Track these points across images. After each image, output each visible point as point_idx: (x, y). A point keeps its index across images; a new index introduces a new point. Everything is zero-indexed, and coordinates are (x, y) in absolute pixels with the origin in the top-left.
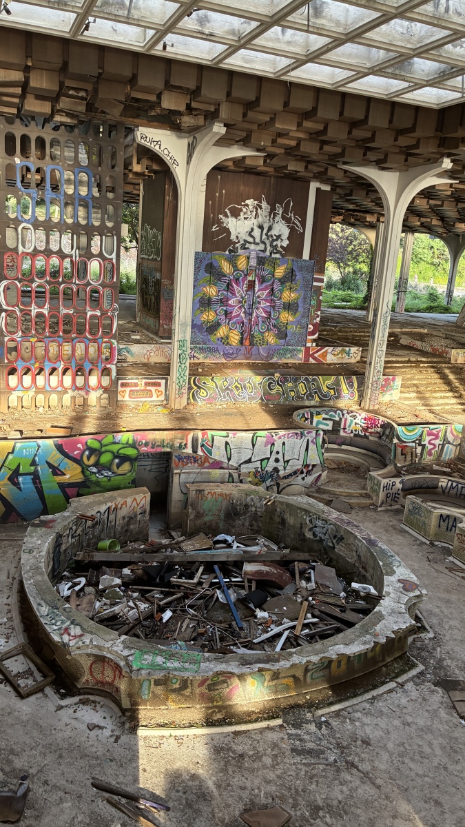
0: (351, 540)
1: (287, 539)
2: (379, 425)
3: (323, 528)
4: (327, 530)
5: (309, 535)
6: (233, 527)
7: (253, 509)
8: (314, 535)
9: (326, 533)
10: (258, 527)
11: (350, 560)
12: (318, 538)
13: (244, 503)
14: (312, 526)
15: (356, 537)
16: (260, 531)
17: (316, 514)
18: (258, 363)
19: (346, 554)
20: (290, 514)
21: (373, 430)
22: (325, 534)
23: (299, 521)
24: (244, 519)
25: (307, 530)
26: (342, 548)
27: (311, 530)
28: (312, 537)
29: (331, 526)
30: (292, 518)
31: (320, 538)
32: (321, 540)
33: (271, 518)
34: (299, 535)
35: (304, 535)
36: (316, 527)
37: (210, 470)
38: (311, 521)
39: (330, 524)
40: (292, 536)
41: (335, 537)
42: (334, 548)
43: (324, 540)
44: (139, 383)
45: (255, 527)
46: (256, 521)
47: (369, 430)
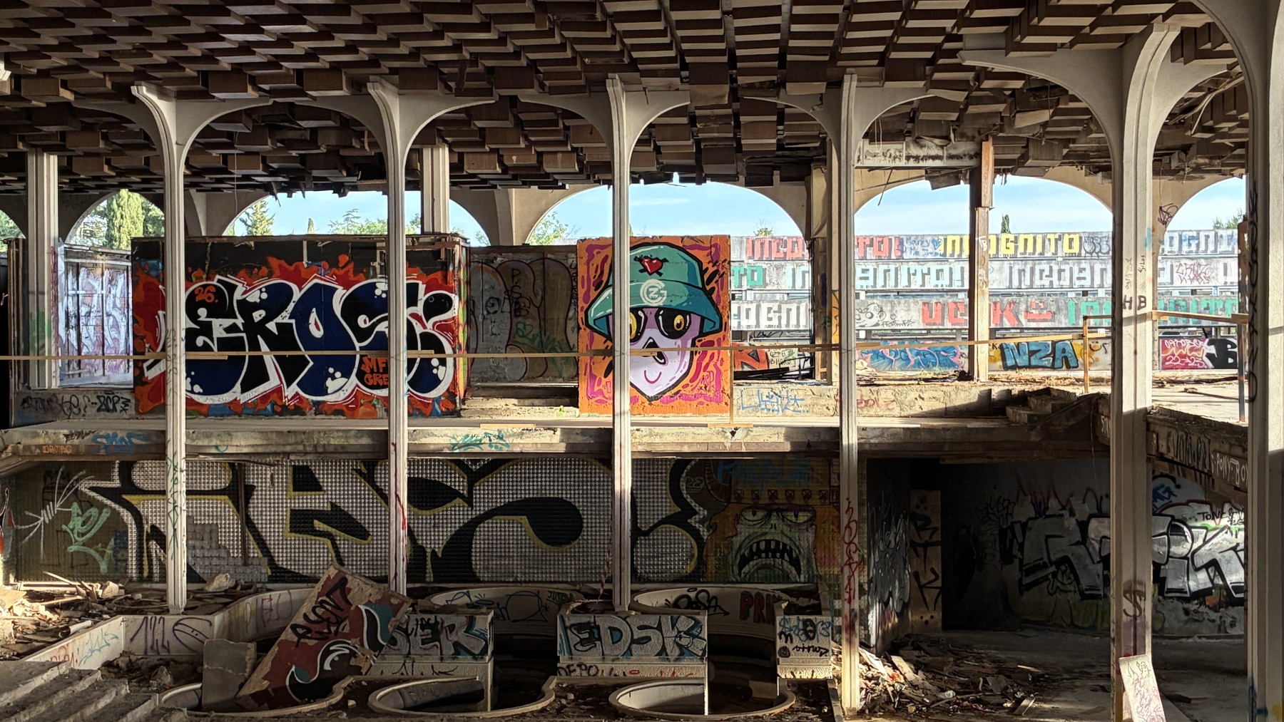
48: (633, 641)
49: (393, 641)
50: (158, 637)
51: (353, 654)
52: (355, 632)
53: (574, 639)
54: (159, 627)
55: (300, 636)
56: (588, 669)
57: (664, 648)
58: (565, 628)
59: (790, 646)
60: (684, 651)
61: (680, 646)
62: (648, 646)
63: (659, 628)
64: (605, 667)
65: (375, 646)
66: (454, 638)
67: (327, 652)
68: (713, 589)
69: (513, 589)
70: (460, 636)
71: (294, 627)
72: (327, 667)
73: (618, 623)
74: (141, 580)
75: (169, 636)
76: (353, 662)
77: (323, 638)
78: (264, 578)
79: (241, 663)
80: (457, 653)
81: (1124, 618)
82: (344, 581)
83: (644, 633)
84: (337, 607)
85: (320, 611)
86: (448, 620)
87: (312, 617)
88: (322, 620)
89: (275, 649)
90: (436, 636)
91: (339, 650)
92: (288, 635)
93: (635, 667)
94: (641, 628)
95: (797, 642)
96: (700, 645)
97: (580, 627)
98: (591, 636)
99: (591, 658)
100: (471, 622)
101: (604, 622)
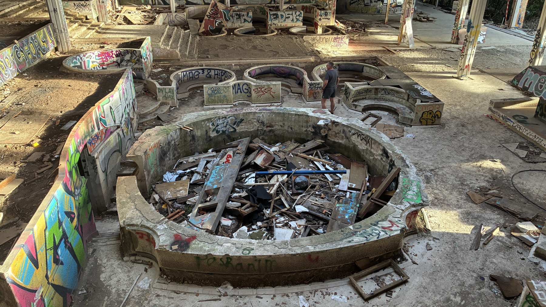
0: (251, 117)
1: (198, 148)
2: (114, 56)
3: (223, 123)
4: (228, 122)
5: (213, 134)
6: (164, 166)
7: (173, 142)
8: (218, 132)
9: (227, 125)
10: (178, 153)
11: (252, 130)
12: (221, 132)
13: (167, 142)
14: (214, 127)
15: (255, 113)
16: (180, 156)
17: (216, 117)
19: (247, 128)
20: (197, 129)
21: (109, 62)
22: (226, 127)
23: (204, 129)
24: (169, 155)
25: (211, 132)
26: (243, 127)
27: (213, 131)
28: (216, 134)
30: (199, 131)
31: (223, 131)
33: (185, 141)
34: (206, 139)
35: (210, 137)
36: (218, 126)
37: (108, 140)
38: (213, 124)
39: (229, 117)
40: (201, 143)
41: (234, 124)
42: (235, 130)
43: (226, 131)
45: (177, 155)
46: (176, 150)
47: (106, 63)
48: (286, 18)
49: (230, 19)
50: (171, 19)
51: (222, 22)
52: (221, 17)
53: (272, 17)
54: (171, 16)
55: (209, 18)
56: (275, 25)
57: (293, 19)
58: (270, 15)
59: (321, 18)
60: (297, 20)
62: (289, 19)
63: (292, 14)
64: (279, 24)
65: (227, 20)
66: (244, 18)
67: (216, 22)
70: (245, 17)
71: (207, 16)
72: (217, 25)
73: (283, 14)
75: (174, 19)
76: (222, 24)
77: (214, 18)
79: (197, 25)
80: (245, 21)
81: (407, 9)
82: (216, 4)
83: (288, 16)
84: (216, 10)
85: (212, 11)
86: (242, 13)
87: (211, 13)
88: (213, 14)
89: (204, 21)
90: (240, 18)
91: (219, 21)
92: (206, 18)
93: (286, 24)
94: (288, 14)
95: (323, 17)
96: (301, 18)
97: (274, 15)
98: (276, 17)
99: (276, 22)
100: (248, 14)
101: (279, 13)
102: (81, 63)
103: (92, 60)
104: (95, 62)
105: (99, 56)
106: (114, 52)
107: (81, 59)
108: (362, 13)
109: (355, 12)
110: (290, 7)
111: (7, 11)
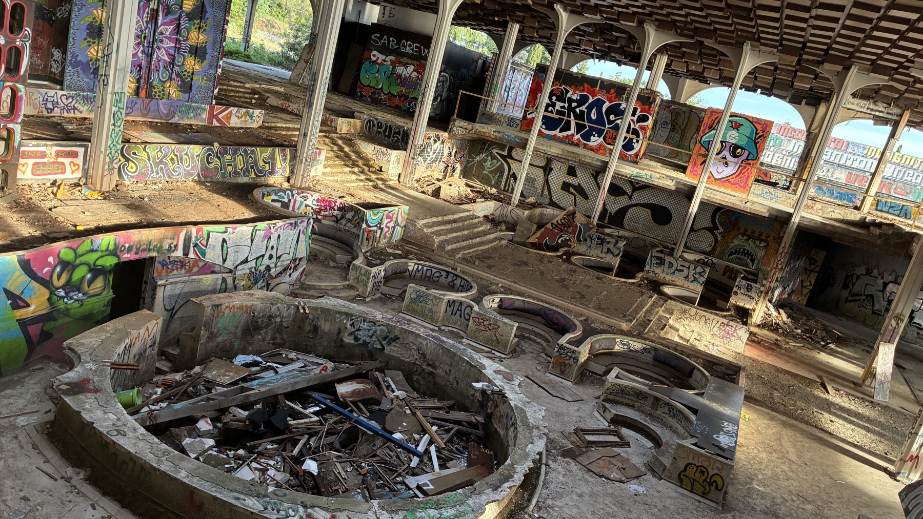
0: (411, 339)
1: (319, 348)
2: (336, 208)
3: (369, 330)
4: (375, 332)
5: (349, 340)
6: (251, 344)
7: (278, 320)
8: (356, 339)
9: (373, 335)
10: (282, 339)
11: (406, 360)
12: (361, 341)
13: (268, 314)
14: (353, 330)
15: (418, 335)
16: (284, 344)
17: (360, 317)
18: (157, 123)
19: (401, 354)
20: (325, 320)
21: (327, 213)
22: (371, 337)
23: (337, 326)
24: (265, 333)
25: (346, 335)
26: (396, 349)
27: (351, 334)
28: (352, 342)
29: (381, 327)
30: (328, 324)
31: (364, 341)
32: (365, 344)
33: (300, 327)
34: (335, 342)
35: (342, 341)
36: (359, 330)
37: (200, 277)
38: (353, 325)
39: (379, 326)
40: (326, 344)
41: (385, 339)
42: (383, 349)
43: (369, 343)
44: (48, 152)
45: (279, 341)
46: (280, 333)
47: (323, 213)
48: (677, 270)
49: (586, 240)
50: (505, 212)
51: (570, 240)
52: (573, 233)
53: (654, 261)
54: (506, 209)
55: (553, 228)
56: (656, 274)
57: (687, 276)
58: (652, 256)
59: (739, 291)
60: (695, 280)
61: (694, 277)
62: (682, 273)
63: (689, 268)
64: (662, 276)
65: (579, 240)
66: (608, 246)
67: (561, 236)
68: (715, 260)
69: (636, 236)
70: (611, 246)
71: (552, 224)
72: (559, 241)
73: (673, 261)
74: (504, 190)
75: (508, 213)
76: (569, 243)
77: (561, 231)
78: (547, 203)
79: (530, 230)
80: (608, 252)
81: (890, 327)
82: (575, 213)
83: (682, 268)
84: (569, 221)
85: (563, 221)
86: (609, 239)
87: (560, 222)
88: (563, 224)
89: (543, 229)
90: (602, 244)
91: (565, 237)
92: (549, 226)
93: (673, 279)
94: (681, 266)
95: (742, 291)
96: (703, 280)
97: (658, 258)
98: (661, 262)
99: (658, 270)
100: (617, 243)
101: (668, 259)
102: (290, 200)
103: (307, 202)
104: (309, 206)
105: (318, 201)
106: (338, 204)
107: (293, 195)
108: (864, 323)
109: (852, 317)
110: (706, 260)
111: (279, 125)
